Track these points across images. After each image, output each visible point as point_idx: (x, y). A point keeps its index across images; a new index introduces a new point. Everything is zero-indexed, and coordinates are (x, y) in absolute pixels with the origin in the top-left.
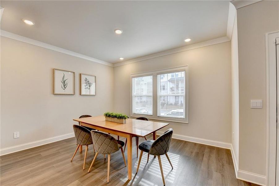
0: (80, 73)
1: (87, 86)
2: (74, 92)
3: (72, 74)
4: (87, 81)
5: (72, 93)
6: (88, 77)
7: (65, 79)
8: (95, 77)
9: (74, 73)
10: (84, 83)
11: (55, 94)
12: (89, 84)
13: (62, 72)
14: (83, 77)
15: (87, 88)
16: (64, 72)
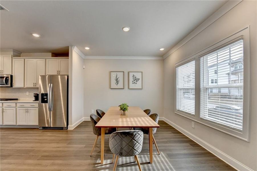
0: (129, 71)
1: (134, 82)
2: (124, 87)
3: (122, 73)
5: (122, 88)
6: (135, 74)
7: (117, 78)
8: (142, 72)
9: (124, 72)
10: (131, 79)
11: (111, 89)
12: (136, 80)
13: (115, 73)
14: (131, 75)
15: (135, 83)
16: (117, 73)
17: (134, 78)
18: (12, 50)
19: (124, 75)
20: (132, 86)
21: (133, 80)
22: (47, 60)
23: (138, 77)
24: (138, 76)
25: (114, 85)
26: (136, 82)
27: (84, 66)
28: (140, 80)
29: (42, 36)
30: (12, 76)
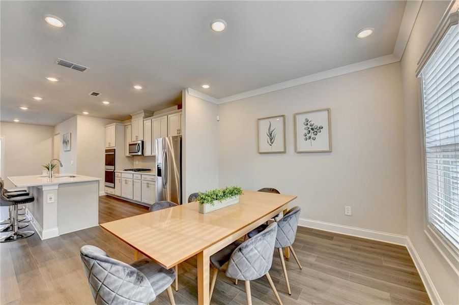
0: (294, 113)
1: (308, 135)
2: (285, 148)
3: (281, 118)
4: (309, 124)
5: (282, 150)
6: (311, 117)
7: (271, 130)
8: (328, 111)
9: (284, 116)
10: (302, 130)
11: (261, 153)
12: (313, 130)
13: (267, 121)
14: (301, 120)
15: (310, 137)
16: (270, 120)
17: (308, 126)
18: (143, 111)
19: (284, 122)
20: (304, 145)
21: (306, 131)
22: (169, 116)
23: (317, 124)
24: (318, 120)
25: (265, 146)
26: (313, 136)
27: (218, 117)
28: (325, 131)
29: (145, 87)
30: (143, 142)
